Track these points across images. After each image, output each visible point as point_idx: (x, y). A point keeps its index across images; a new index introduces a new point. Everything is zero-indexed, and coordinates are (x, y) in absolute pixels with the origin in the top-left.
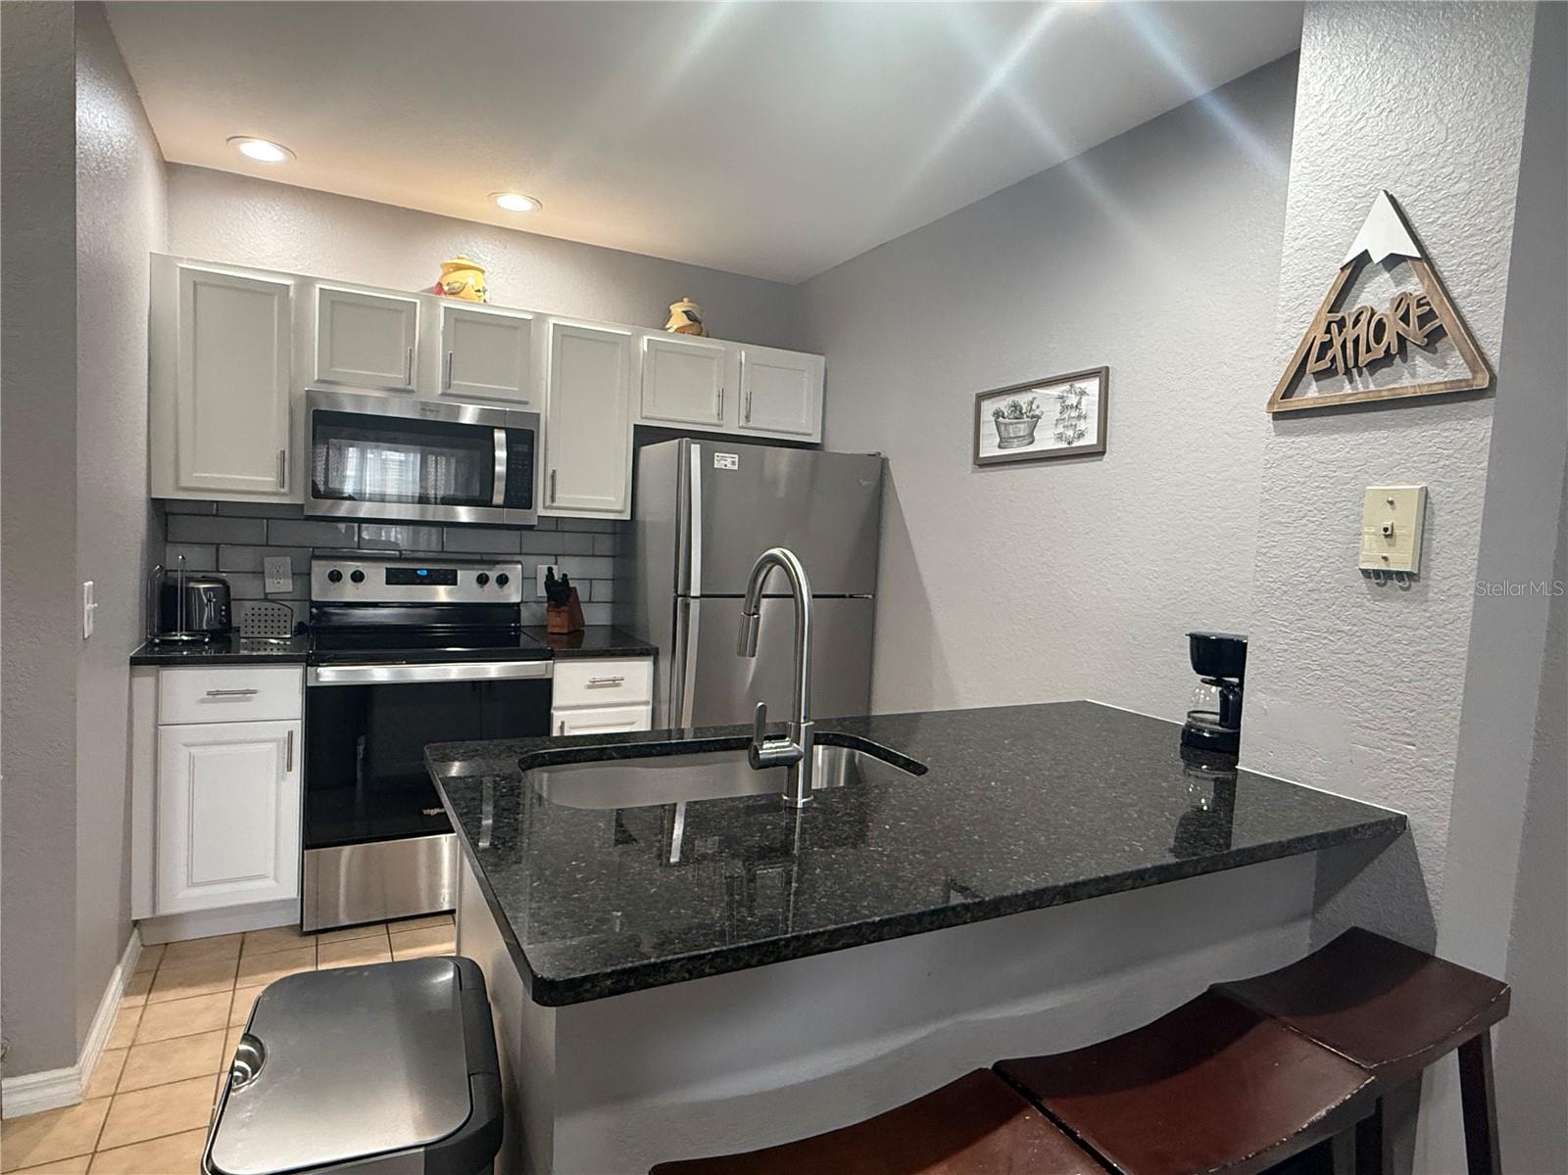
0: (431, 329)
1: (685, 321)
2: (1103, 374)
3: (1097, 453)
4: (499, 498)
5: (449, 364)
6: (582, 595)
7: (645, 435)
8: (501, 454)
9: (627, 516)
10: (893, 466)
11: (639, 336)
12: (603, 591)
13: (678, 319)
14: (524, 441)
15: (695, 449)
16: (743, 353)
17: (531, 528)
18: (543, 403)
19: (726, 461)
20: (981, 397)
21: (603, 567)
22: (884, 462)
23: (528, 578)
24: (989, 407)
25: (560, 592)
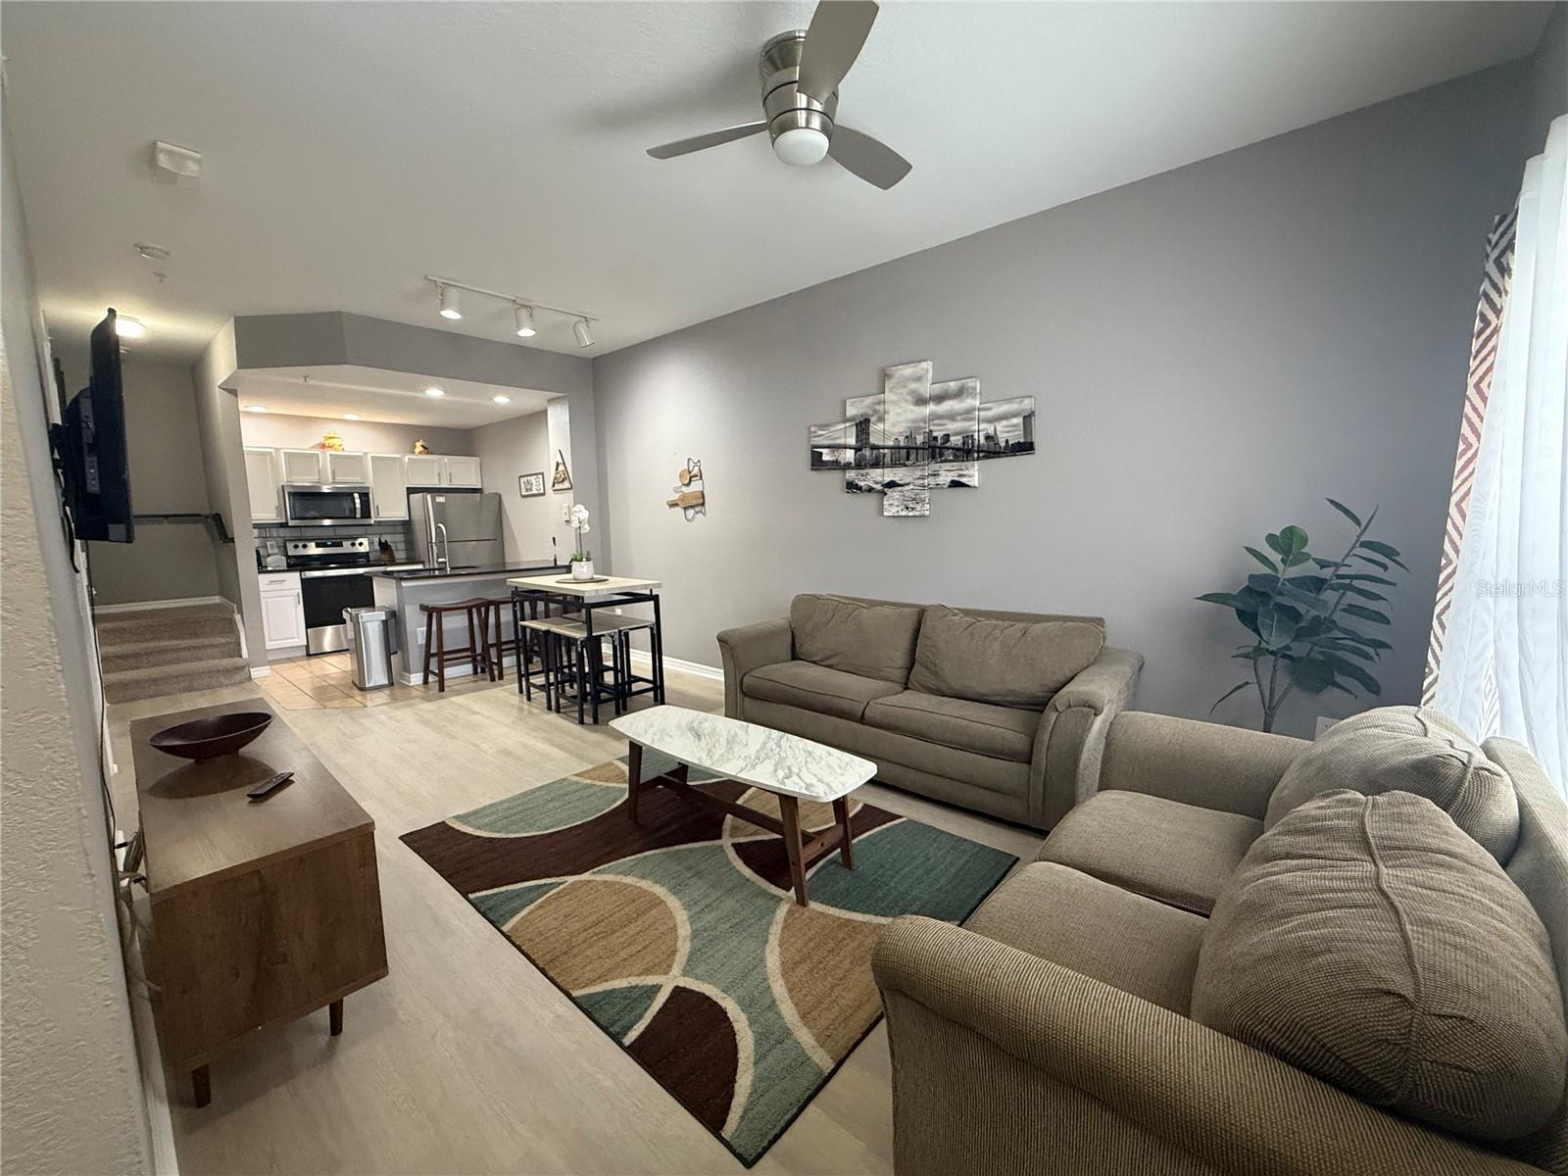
0: (325, 459)
1: (422, 449)
2: (542, 474)
3: (543, 494)
4: (358, 516)
5: (333, 473)
6: (394, 549)
7: (411, 491)
8: (358, 501)
9: (407, 519)
10: (503, 497)
11: (403, 456)
12: (402, 546)
13: (419, 448)
14: (365, 496)
15: (429, 496)
16: (446, 459)
17: (371, 525)
18: (370, 482)
19: (440, 499)
20: (520, 477)
21: (400, 538)
22: (500, 496)
23: (371, 543)
24: (522, 480)
25: (385, 547)
